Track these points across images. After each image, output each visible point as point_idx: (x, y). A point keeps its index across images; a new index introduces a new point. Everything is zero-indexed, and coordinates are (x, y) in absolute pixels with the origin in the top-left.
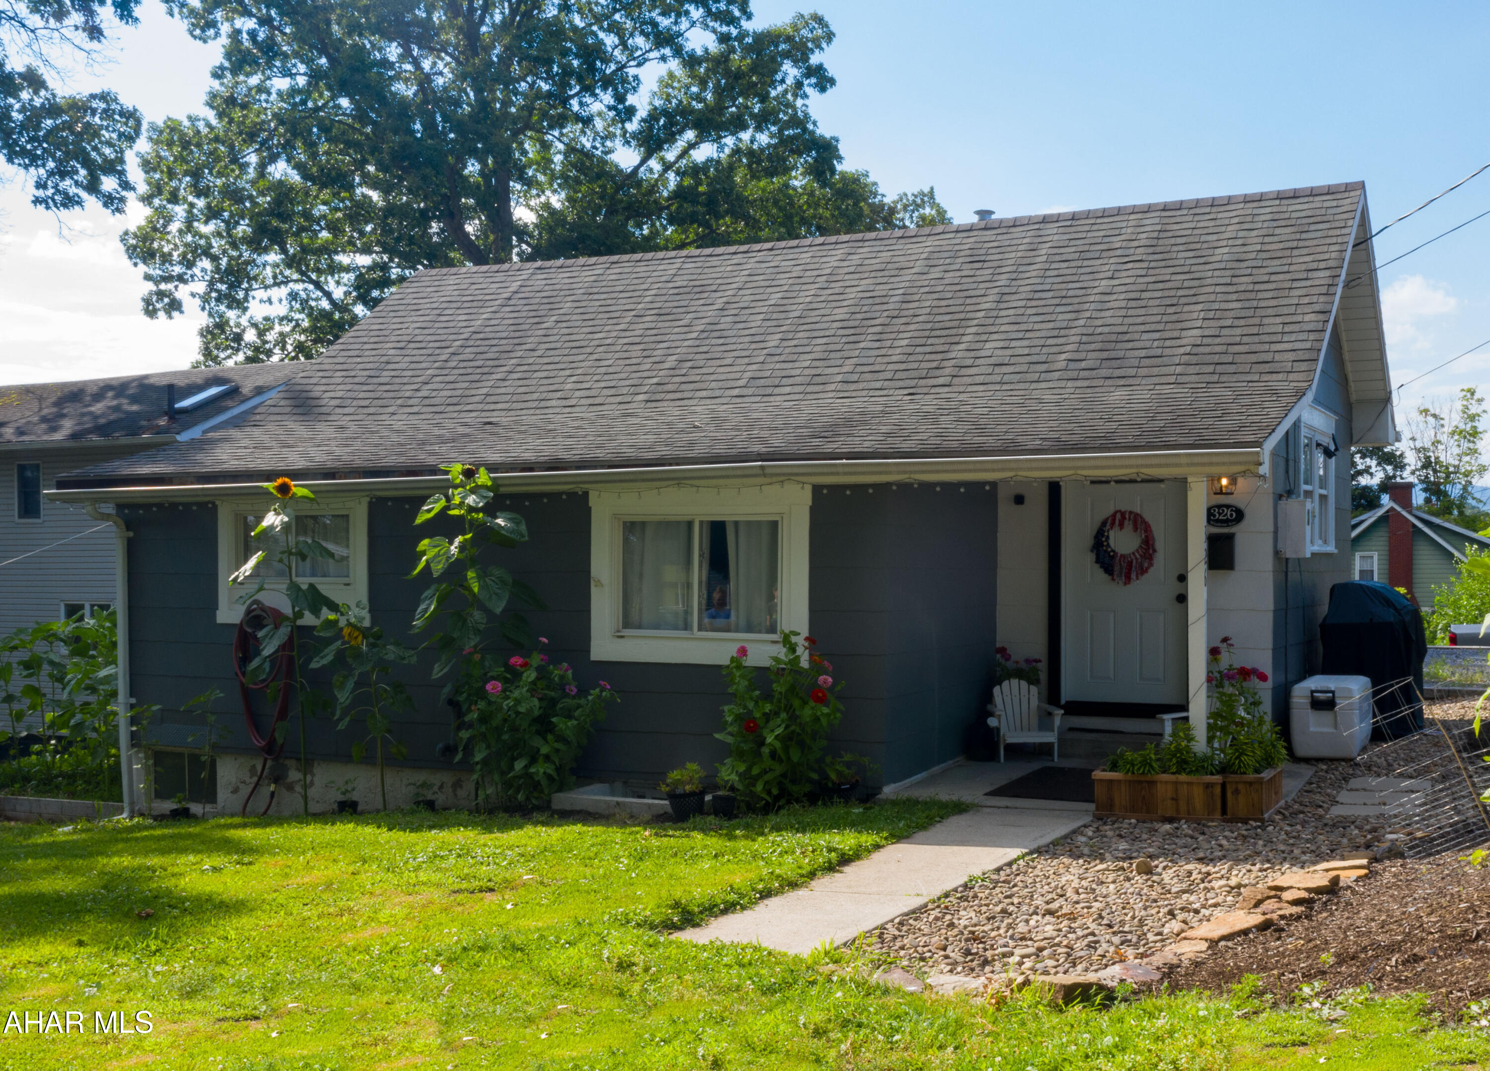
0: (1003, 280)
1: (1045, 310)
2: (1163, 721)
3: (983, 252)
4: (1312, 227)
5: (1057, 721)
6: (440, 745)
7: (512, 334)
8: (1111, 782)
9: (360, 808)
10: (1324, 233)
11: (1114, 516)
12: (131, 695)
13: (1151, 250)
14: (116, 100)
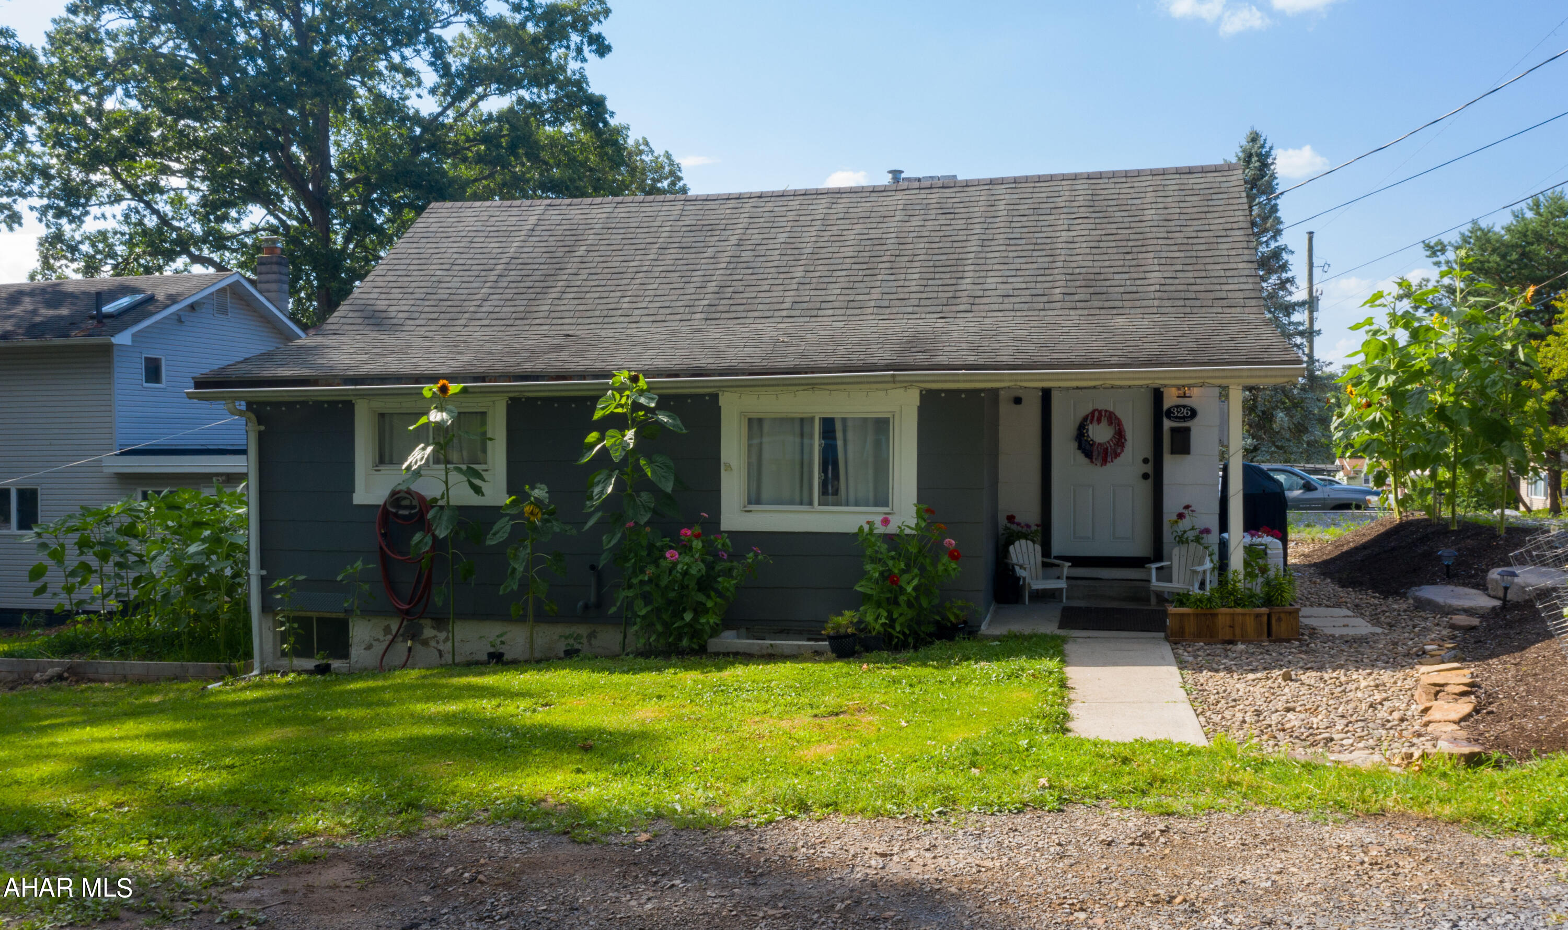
0: (978, 229)
1: (1024, 254)
2: (1150, 569)
3: (950, 205)
4: (1214, 197)
5: (1066, 572)
6: (581, 604)
7: (549, 261)
8: (1182, 615)
9: (505, 658)
10: (1226, 202)
11: (1093, 413)
12: (262, 568)
13: (1091, 209)
14: (13, 36)
